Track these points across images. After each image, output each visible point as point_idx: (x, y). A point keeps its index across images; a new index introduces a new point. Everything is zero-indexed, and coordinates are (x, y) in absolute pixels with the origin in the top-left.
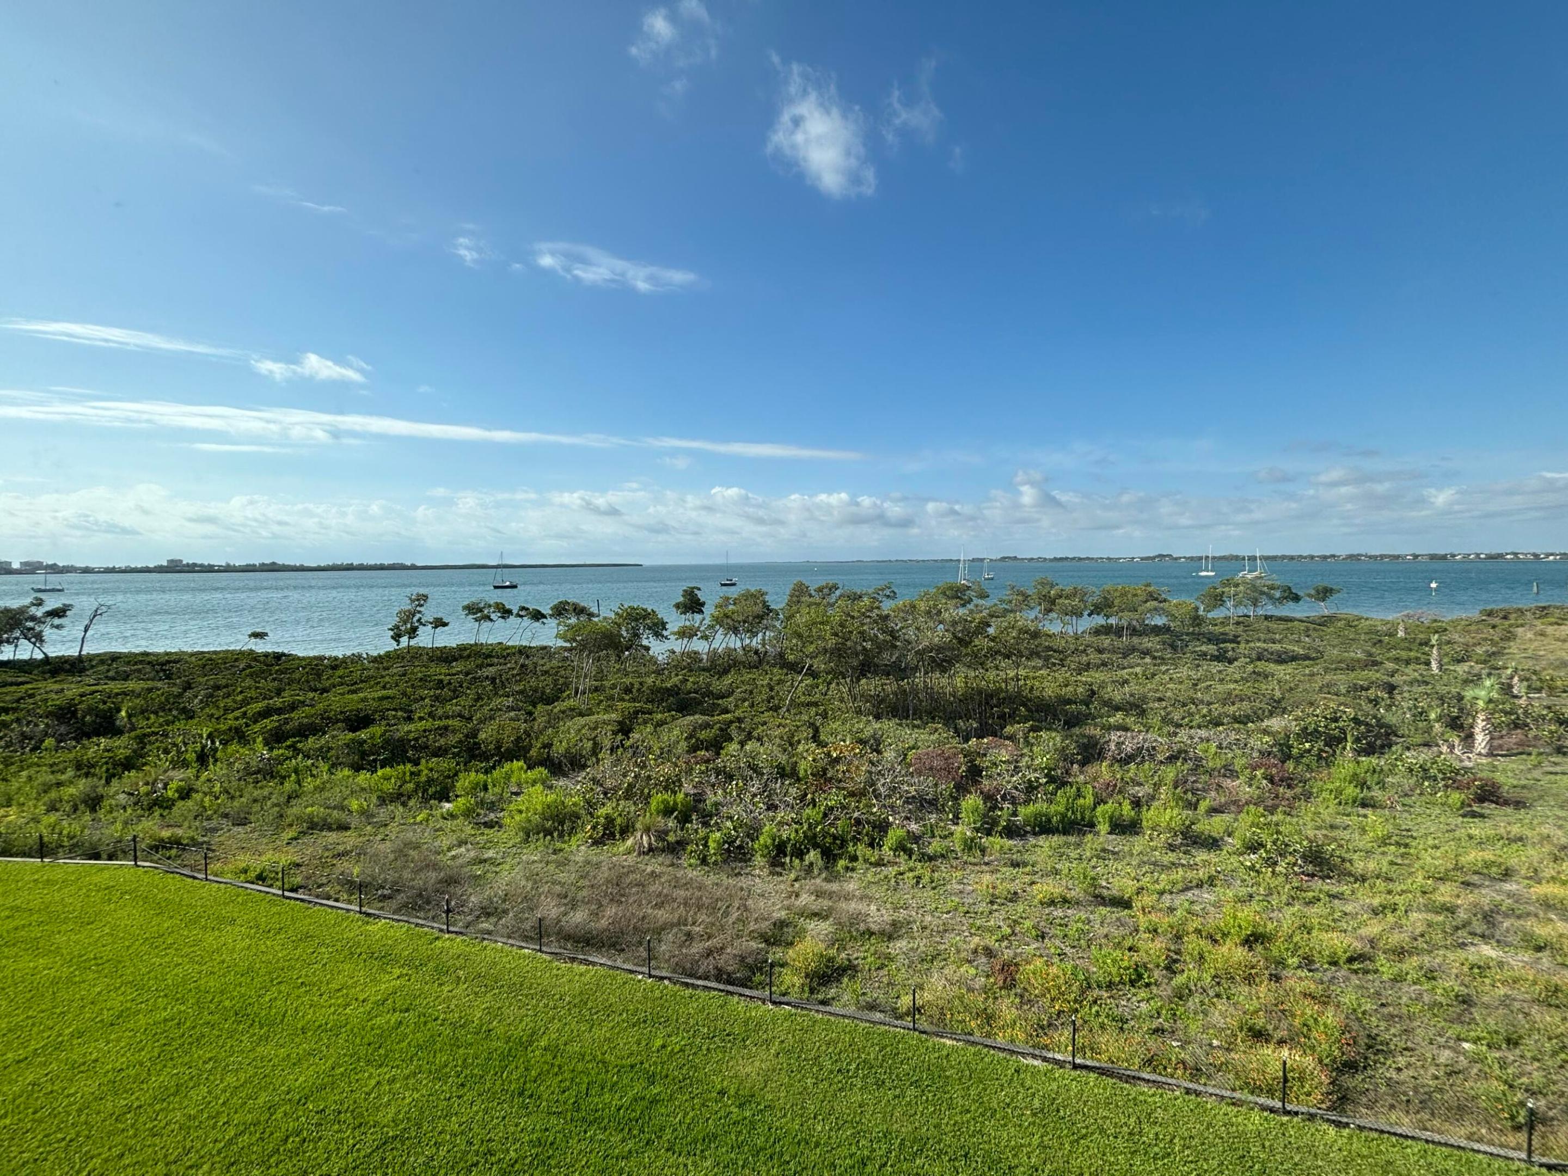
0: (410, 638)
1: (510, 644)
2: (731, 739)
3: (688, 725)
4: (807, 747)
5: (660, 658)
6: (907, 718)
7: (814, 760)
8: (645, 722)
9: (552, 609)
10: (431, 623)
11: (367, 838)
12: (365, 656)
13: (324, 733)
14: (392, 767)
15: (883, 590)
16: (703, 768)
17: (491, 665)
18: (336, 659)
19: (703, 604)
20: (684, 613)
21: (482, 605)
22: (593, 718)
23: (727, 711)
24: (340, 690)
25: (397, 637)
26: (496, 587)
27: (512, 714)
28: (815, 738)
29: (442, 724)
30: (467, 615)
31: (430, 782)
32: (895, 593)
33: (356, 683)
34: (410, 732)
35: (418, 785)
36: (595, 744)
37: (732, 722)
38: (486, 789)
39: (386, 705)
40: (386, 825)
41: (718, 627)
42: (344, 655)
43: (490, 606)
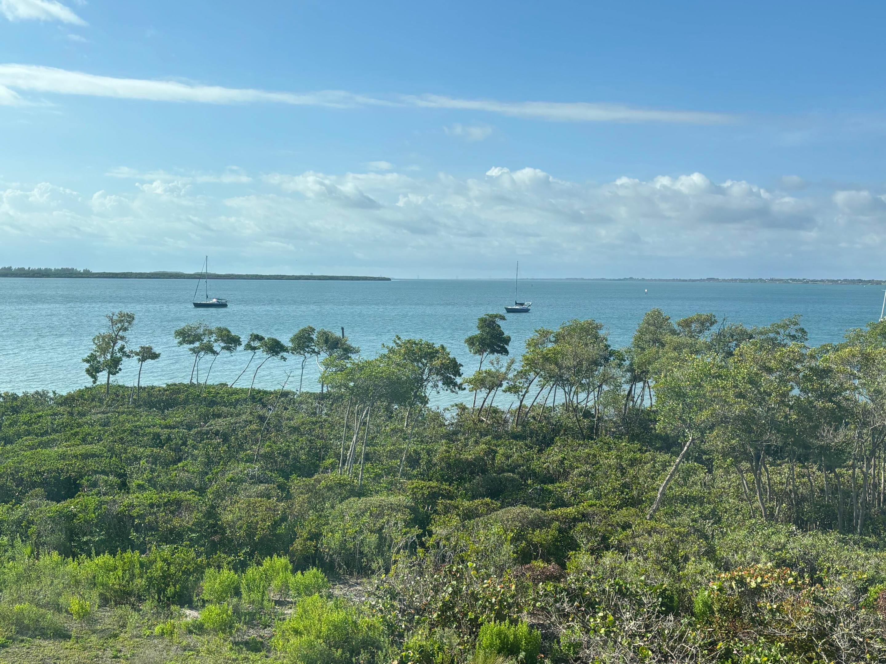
0: (110, 373)
1: (237, 386)
2: (576, 547)
3: (513, 520)
4: (700, 567)
5: (448, 415)
6: (852, 530)
7: (720, 590)
8: (447, 511)
9: (292, 340)
10: (137, 354)
11: (94, 653)
12: (51, 395)
13: (19, 501)
14: (113, 553)
15: (785, 326)
16: (550, 588)
17: (219, 416)
18: (15, 397)
19: (507, 341)
20: (480, 352)
21: (201, 331)
22: (375, 499)
23: (561, 503)
24: (28, 440)
25: (93, 372)
26: (197, 305)
27: (262, 487)
28: (710, 553)
29: (173, 497)
30: (181, 343)
31: (166, 577)
32: (802, 330)
33: (46, 433)
34: (132, 506)
35: (150, 580)
36: (382, 540)
37: (575, 520)
38: (237, 593)
39: (92, 464)
40: (116, 636)
41: (532, 374)
42: (25, 394)
43: (211, 333)
